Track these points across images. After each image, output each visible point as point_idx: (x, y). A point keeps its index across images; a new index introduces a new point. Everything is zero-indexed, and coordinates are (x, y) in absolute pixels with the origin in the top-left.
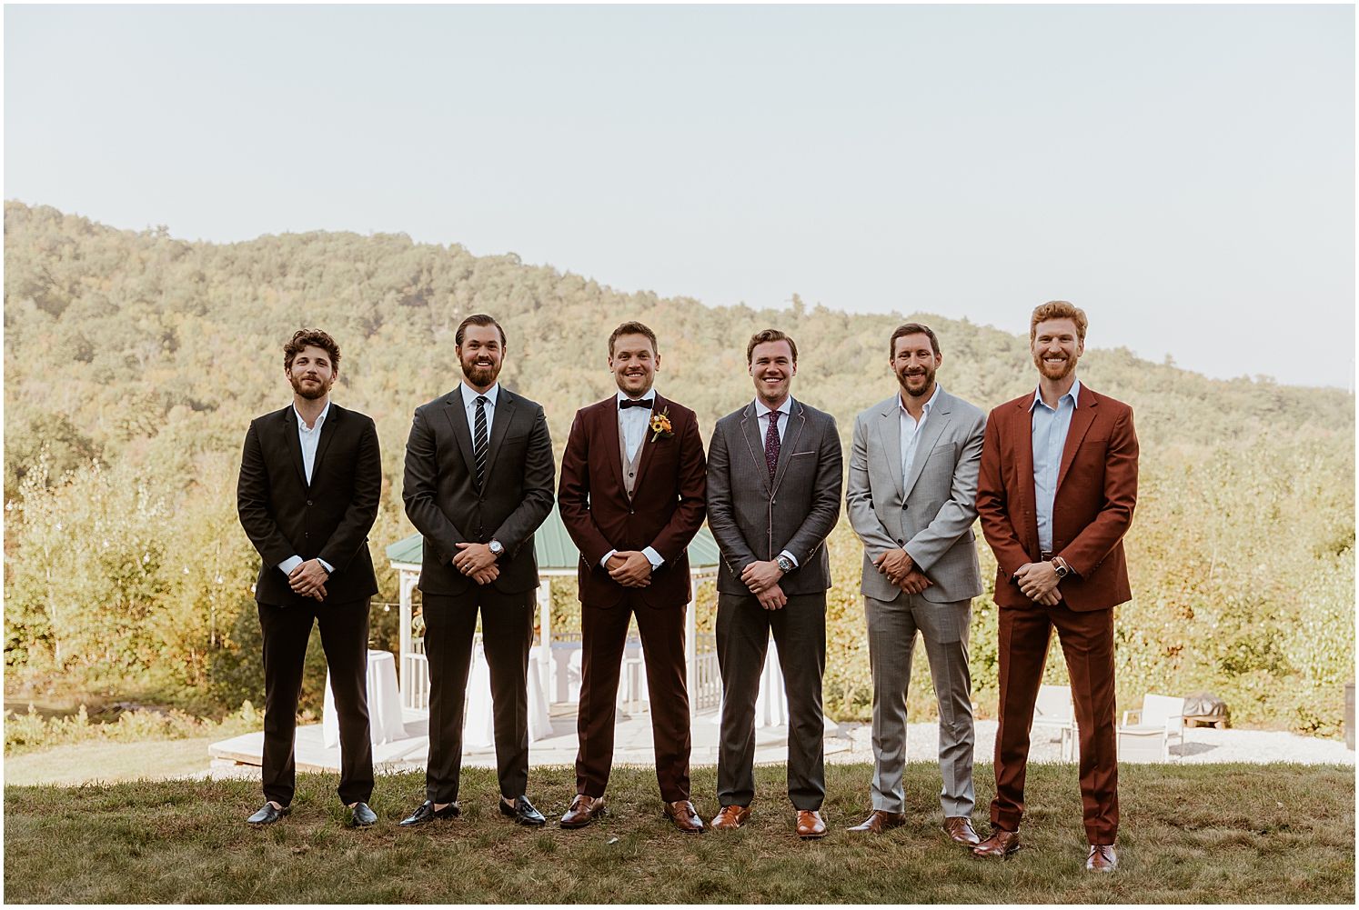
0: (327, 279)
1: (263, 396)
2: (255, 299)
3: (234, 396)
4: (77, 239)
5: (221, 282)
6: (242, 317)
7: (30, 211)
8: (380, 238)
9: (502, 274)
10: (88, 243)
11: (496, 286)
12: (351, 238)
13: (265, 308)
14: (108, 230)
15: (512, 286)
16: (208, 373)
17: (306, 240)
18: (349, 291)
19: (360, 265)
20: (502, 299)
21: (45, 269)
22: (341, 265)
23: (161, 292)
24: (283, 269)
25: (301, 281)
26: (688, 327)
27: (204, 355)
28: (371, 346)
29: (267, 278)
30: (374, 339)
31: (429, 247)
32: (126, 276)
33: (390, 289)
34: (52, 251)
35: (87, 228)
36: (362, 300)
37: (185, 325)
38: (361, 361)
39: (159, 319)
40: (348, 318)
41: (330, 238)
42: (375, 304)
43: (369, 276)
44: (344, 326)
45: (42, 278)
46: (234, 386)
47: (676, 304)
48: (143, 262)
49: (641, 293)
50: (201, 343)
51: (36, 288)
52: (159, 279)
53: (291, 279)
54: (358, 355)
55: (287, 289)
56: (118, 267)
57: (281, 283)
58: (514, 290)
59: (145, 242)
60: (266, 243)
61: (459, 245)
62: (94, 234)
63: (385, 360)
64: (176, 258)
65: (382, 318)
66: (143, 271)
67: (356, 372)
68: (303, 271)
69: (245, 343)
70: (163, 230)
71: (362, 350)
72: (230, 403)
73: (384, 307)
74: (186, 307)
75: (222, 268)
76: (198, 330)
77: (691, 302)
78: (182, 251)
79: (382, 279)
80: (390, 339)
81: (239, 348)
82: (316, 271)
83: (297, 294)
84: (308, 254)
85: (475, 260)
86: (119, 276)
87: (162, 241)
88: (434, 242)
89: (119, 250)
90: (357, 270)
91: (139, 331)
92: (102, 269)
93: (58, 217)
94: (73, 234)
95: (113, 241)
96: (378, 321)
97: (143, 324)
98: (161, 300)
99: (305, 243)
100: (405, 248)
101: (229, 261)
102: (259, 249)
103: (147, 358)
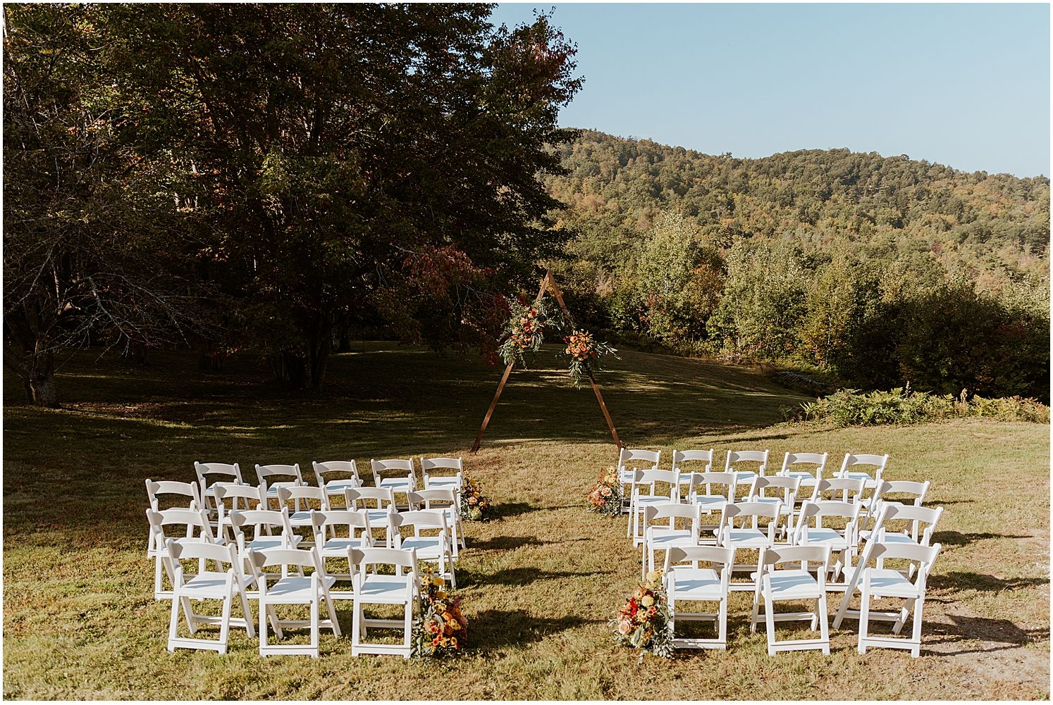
0: (806, 173)
1: (773, 230)
2: (770, 184)
3: (760, 230)
4: (692, 161)
5: (754, 178)
6: (764, 194)
7: (672, 150)
8: (833, 151)
9: (898, 166)
10: (696, 162)
11: (894, 172)
12: (819, 152)
13: (775, 188)
14: (705, 156)
15: (903, 172)
16: (748, 219)
17: (799, 154)
18: (816, 179)
19: (822, 166)
20: (897, 179)
21: (678, 175)
22: (813, 166)
23: (727, 184)
24: (784, 170)
25: (793, 174)
26: (1005, 190)
27: (746, 212)
28: (826, 205)
29: (776, 174)
30: (827, 202)
31: (859, 154)
32: (712, 177)
33: (837, 177)
34: (681, 167)
35: (696, 155)
36: (823, 183)
37: (737, 198)
38: (820, 213)
39: (726, 196)
40: (815, 192)
41: (808, 153)
42: (829, 184)
43: (827, 170)
44: (812, 196)
45: (677, 179)
46: (759, 226)
47: (999, 178)
48: (719, 170)
49: (977, 173)
50: (745, 206)
51: (675, 184)
52: (727, 177)
53: (788, 174)
54: (819, 210)
55: (786, 179)
56: (709, 173)
57: (783, 177)
58: (904, 174)
59: (721, 160)
60: (778, 157)
61: (875, 152)
62: (699, 158)
63: (832, 212)
64: (734, 167)
65: (832, 191)
66: (719, 175)
67: (818, 219)
68: (794, 170)
69: (765, 206)
70: (729, 154)
71: (821, 207)
72: (758, 233)
73: (833, 186)
74: (736, 191)
75: (755, 171)
76: (743, 201)
77: (1008, 176)
78: (737, 163)
79: (833, 172)
80: (835, 201)
81: (762, 208)
82: (800, 169)
83: (790, 181)
84: (797, 162)
85: (884, 160)
86: (709, 177)
87: (728, 159)
88: (862, 152)
89: (709, 165)
90: (821, 168)
91: (718, 202)
92: (702, 174)
93: (684, 151)
94: (690, 159)
95: (707, 161)
96: (830, 193)
97: (719, 198)
98: (728, 187)
99: (796, 157)
100: (846, 155)
101: (759, 167)
102: (773, 161)
103: (721, 213)
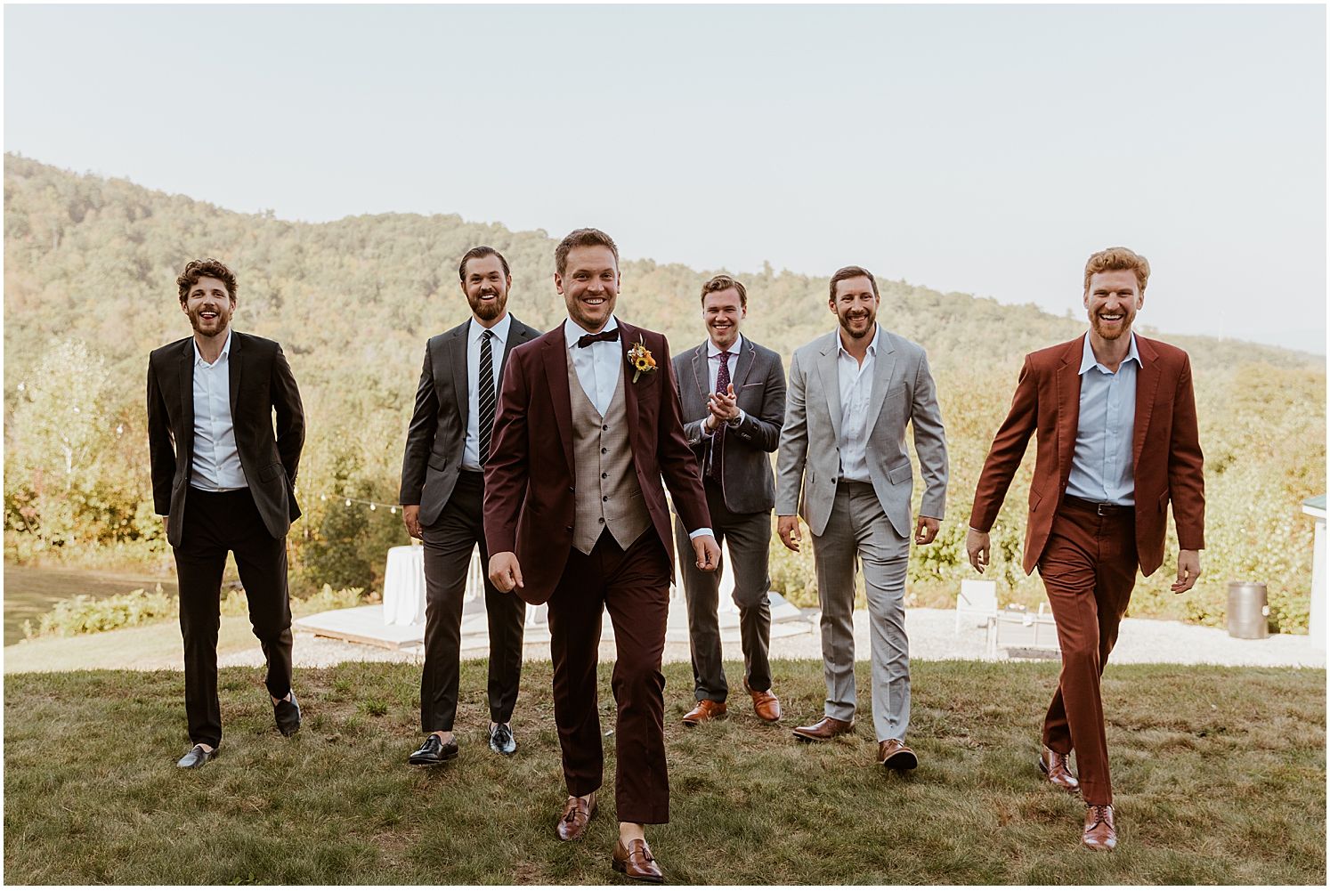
0: (397, 251)
1: (348, 343)
2: (341, 266)
3: (325, 343)
4: (206, 220)
5: (315, 253)
6: (331, 281)
7: (169, 199)
8: (438, 218)
9: (532, 246)
10: (213, 224)
11: (528, 255)
12: (415, 218)
13: (349, 273)
14: (228, 213)
15: (541, 256)
16: (305, 324)
17: (380, 220)
18: (414, 260)
19: (422, 239)
20: (533, 266)
21: (181, 244)
22: (408, 240)
23: (269, 262)
24: (363, 243)
25: (377, 251)
26: (680, 288)
27: (302, 311)
28: (430, 303)
29: (350, 250)
30: (433, 297)
31: (476, 225)
32: (243, 249)
33: (445, 258)
34: (186, 229)
35: (213, 211)
36: (424, 267)
37: (288, 287)
38: (423, 315)
39: (268, 283)
40: (413, 281)
41: (398, 218)
42: (434, 270)
43: (430, 248)
44: (410, 287)
45: (179, 251)
46: (325, 335)
47: (671, 269)
48: (255, 238)
49: (643, 261)
50: (300, 302)
51: (174, 259)
52: (268, 251)
53: (369, 251)
54: (421, 310)
55: (366, 259)
56: (236, 242)
57: (361, 254)
58: (543, 259)
59: (257, 221)
60: (350, 222)
61: (499, 223)
62: (218, 216)
63: (441, 314)
64: (280, 234)
65: (439, 281)
66: (255, 245)
67: (420, 324)
68: (378, 244)
69: (334, 301)
70: (270, 213)
71: (424, 306)
72: (322, 348)
73: (441, 272)
74: (288, 273)
75: (316, 242)
76: (297, 292)
77: (682, 267)
78: (285, 229)
79: (439, 250)
80: (445, 297)
81: (329, 305)
82: (388, 244)
83: (373, 262)
84: (382, 231)
85: (512, 235)
86: (237, 249)
87: (270, 221)
88: (480, 221)
89: (237, 229)
90: (420, 244)
91: (253, 292)
92: (225, 243)
93: (191, 203)
94: (202, 217)
95: (232, 222)
96: (436, 284)
97: (256, 286)
98: (270, 268)
99: (379, 222)
100: (457, 225)
101: (321, 237)
102: (344, 227)
103: (258, 313)
